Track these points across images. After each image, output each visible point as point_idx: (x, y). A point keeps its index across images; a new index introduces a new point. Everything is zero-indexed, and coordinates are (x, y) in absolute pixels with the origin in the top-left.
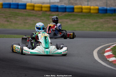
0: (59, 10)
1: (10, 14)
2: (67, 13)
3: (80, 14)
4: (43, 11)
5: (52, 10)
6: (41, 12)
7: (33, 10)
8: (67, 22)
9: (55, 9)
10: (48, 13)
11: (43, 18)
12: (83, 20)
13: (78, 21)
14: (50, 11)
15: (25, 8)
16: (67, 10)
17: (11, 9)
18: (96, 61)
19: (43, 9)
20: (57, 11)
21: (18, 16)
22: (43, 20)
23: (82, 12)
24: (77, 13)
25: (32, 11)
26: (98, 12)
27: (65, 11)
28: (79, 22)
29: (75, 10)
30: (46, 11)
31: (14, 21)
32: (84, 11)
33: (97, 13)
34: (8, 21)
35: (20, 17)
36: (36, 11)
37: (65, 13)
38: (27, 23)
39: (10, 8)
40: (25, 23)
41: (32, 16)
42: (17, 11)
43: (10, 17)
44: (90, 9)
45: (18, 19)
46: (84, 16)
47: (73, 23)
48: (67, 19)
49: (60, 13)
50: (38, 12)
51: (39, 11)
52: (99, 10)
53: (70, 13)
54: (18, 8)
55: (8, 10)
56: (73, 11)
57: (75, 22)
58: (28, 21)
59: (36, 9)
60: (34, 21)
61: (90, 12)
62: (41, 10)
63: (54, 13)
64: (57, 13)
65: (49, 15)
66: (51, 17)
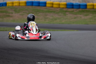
0: (74, 7)
1: (32, 11)
2: (81, 10)
4: (61, 8)
5: (68, 7)
6: (59, 9)
7: (52, 7)
8: (81, 17)
9: (71, 6)
10: (65, 10)
11: (60, 14)
12: (95, 15)
14: (67, 8)
15: (45, 6)
16: (81, 7)
17: (34, 7)
19: (61, 6)
20: (73, 8)
21: (40, 12)
23: (93, 8)
24: (89, 10)
25: (51, 8)
27: (79, 8)
28: (91, 17)
29: (88, 7)
30: (63, 8)
32: (95, 7)
35: (41, 13)
36: (55, 8)
37: (79, 10)
39: (32, 5)
40: (45, 18)
41: (51, 12)
42: (38, 8)
43: (32, 13)
45: (39, 15)
46: (95, 11)
47: (86, 17)
48: (81, 14)
50: (56, 9)
51: (57, 8)
53: (83, 10)
54: (39, 6)
56: (86, 8)
57: (88, 17)
58: (47, 17)
59: (54, 6)
60: (53, 16)
62: (59, 7)
63: (70, 10)
64: (72, 10)
65: (66, 12)
66: (67, 13)
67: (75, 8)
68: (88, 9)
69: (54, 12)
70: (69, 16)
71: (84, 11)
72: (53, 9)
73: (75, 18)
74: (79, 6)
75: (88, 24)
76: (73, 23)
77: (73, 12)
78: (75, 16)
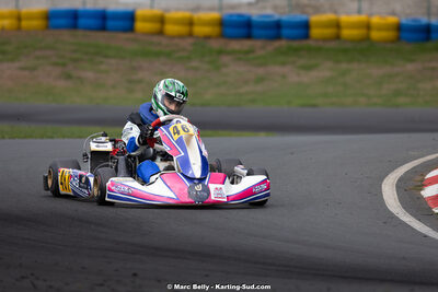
0: (255, 32)
1: (75, 51)
2: (283, 43)
3: (332, 45)
4: (198, 37)
5: (229, 31)
6: (190, 41)
7: (161, 33)
8: (284, 76)
9: (241, 28)
10: (216, 44)
11: (195, 64)
12: (344, 66)
13: (325, 70)
14: (222, 35)
15: (131, 29)
16: (285, 32)
17: (80, 33)
18: (392, 216)
19: (199, 30)
20: (249, 36)
21: (106, 56)
22: (196, 69)
23: (338, 37)
24: (321, 43)
25: (156, 39)
26: (399, 39)
27: (278, 37)
28: (327, 74)
29: (315, 32)
30: (207, 37)
31: (89, 75)
32: (346, 33)
33: (392, 42)
34: (69, 77)
35: (113, 61)
36: (172, 37)
37: (277, 44)
38: (140, 81)
39: (75, 26)
40: (130, 82)
41: (158, 55)
42: (100, 38)
43: (76, 61)
44: (368, 26)
45: (103, 67)
46: (345, 51)
47: (306, 77)
48: (283, 64)
49: (257, 43)
50: (176, 41)
51: (181, 37)
52: (399, 28)
53: (295, 44)
54: (103, 28)
55: (66, 35)
56: (307, 36)
57: (314, 74)
58: (140, 75)
59: (170, 29)
61: (367, 39)
62: (190, 35)
63: (236, 45)
64: (247, 44)
65: (220, 52)
66: (226, 59)
67: (259, 38)
68: (317, 40)
69: (168, 55)
70: (234, 70)
71: (296, 50)
72: (164, 41)
73: (260, 80)
74: (275, 29)
75: (314, 106)
76: (253, 101)
77: (251, 56)
78: (261, 71)
